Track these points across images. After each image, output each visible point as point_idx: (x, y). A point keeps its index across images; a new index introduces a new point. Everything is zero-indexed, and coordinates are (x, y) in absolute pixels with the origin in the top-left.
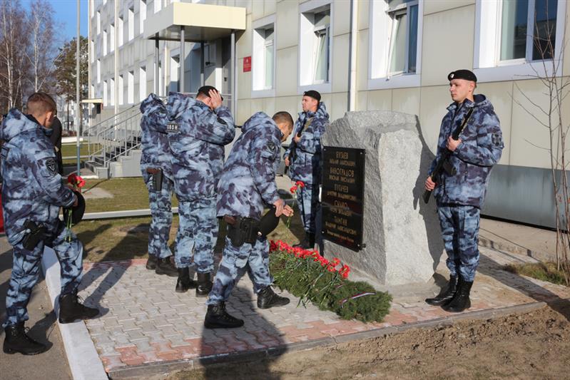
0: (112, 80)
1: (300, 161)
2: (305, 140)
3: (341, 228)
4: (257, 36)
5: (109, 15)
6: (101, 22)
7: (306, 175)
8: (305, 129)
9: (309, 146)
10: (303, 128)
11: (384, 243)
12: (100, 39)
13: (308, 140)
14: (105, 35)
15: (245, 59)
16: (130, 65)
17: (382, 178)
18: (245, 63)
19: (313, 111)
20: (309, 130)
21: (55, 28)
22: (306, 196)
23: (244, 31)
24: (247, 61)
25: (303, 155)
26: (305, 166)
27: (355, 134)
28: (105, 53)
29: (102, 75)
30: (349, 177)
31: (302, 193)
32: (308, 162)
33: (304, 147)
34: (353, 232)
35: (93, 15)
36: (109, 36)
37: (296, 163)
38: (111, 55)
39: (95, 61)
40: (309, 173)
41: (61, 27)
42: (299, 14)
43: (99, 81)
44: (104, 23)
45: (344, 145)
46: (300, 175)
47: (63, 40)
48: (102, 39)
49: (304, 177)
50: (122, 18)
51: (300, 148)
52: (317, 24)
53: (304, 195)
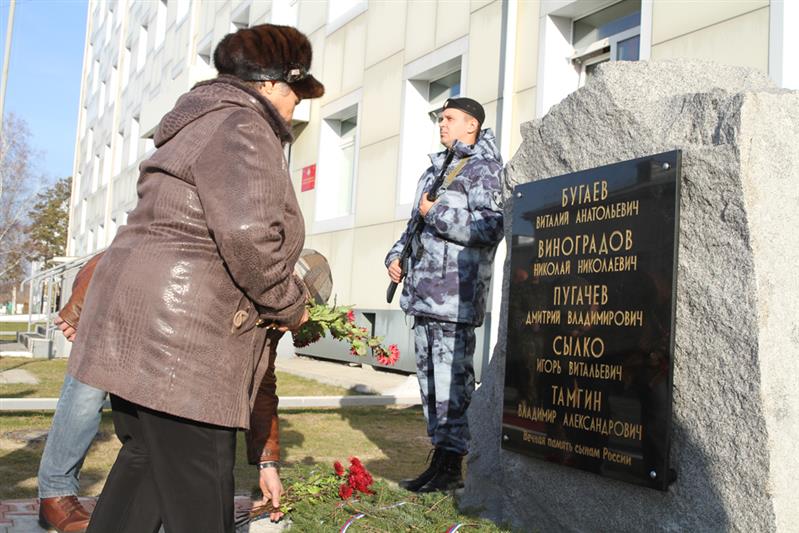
0: (100, 227)
1: (431, 263)
2: (447, 208)
3: (578, 422)
4: (327, 129)
5: (106, 132)
6: (94, 143)
7: (446, 298)
8: (446, 184)
9: (457, 221)
10: (439, 182)
11: (765, 466)
12: (90, 168)
13: (456, 210)
14: (97, 160)
15: (305, 169)
16: (127, 201)
17: (753, 234)
18: (305, 176)
19: (466, 142)
20: (457, 186)
21: (31, 158)
22: (441, 354)
23: (307, 123)
24: (309, 172)
25: (438, 247)
26: (444, 277)
27: (632, 122)
28: (94, 189)
29: (87, 221)
30: (611, 255)
31: (430, 348)
32: (452, 264)
33: (444, 226)
34: (631, 431)
35: (83, 135)
36: (102, 162)
37: (421, 269)
38: (102, 190)
39: (81, 203)
40: (451, 293)
41: (38, 156)
42: (404, 82)
43: (83, 230)
44: (97, 145)
45: (587, 164)
46: (429, 300)
47: (40, 175)
48: (92, 169)
49: (440, 303)
50: (122, 134)
51: (432, 228)
52: (433, 101)
53: (435, 350)
